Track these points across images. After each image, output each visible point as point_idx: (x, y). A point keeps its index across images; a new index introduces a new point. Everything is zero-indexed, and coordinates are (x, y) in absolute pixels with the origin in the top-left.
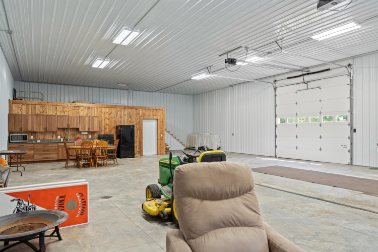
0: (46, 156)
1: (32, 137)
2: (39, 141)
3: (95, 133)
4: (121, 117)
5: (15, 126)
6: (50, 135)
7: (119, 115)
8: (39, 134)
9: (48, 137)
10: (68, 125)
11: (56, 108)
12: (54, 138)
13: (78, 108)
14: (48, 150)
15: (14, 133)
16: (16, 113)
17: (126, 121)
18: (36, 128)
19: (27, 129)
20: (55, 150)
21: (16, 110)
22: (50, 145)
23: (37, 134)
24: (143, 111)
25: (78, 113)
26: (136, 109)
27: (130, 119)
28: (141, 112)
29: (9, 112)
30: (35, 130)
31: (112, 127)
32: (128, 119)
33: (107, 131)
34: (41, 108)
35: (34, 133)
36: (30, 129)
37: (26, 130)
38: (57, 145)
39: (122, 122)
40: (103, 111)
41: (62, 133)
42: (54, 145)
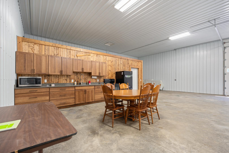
0: (63, 101)
1: (46, 81)
2: (53, 85)
3: (102, 78)
4: (119, 65)
5: (25, 67)
6: (64, 78)
7: (117, 64)
8: (53, 78)
9: (63, 81)
10: (83, 69)
11: (70, 52)
12: (68, 82)
13: (88, 54)
14: (65, 95)
15: (24, 75)
16: (27, 51)
17: (122, 68)
18: (51, 71)
19: (40, 71)
20: (72, 94)
21: (26, 48)
22: (67, 89)
23: (50, 77)
25: (89, 58)
27: (124, 67)
28: (130, 62)
29: (17, 49)
30: (50, 73)
31: (113, 73)
33: (110, 76)
34: (55, 50)
35: (48, 76)
36: (44, 71)
37: (39, 73)
38: (74, 89)
39: (120, 69)
40: (108, 59)
41: (75, 77)
42: (71, 89)
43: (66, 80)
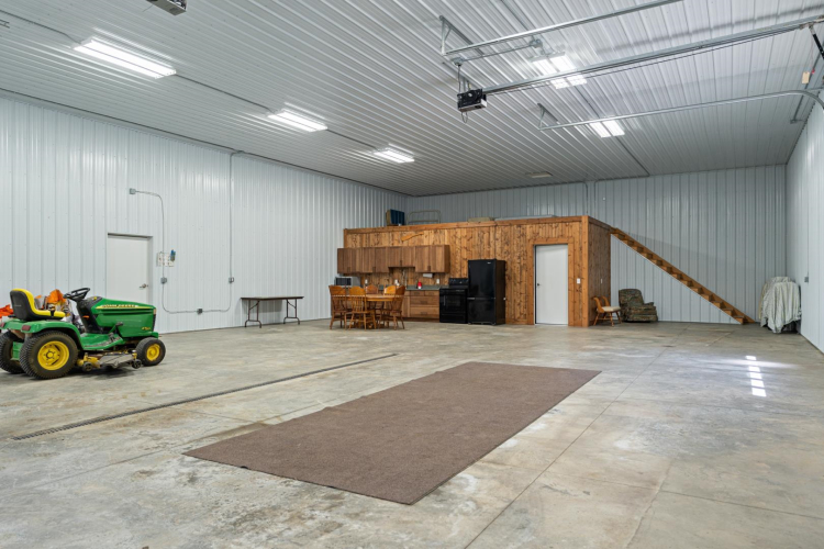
1: (366, 282)
3: (446, 276)
4: (489, 244)
5: (343, 264)
7: (485, 241)
10: (401, 262)
11: (393, 236)
13: (420, 233)
16: (351, 246)
17: (498, 250)
18: (364, 268)
21: (350, 243)
24: (535, 228)
25: (421, 241)
26: (519, 226)
27: (506, 248)
28: (529, 230)
32: (502, 248)
34: (376, 237)
36: (357, 270)
37: (354, 272)
39: (492, 253)
40: (459, 235)
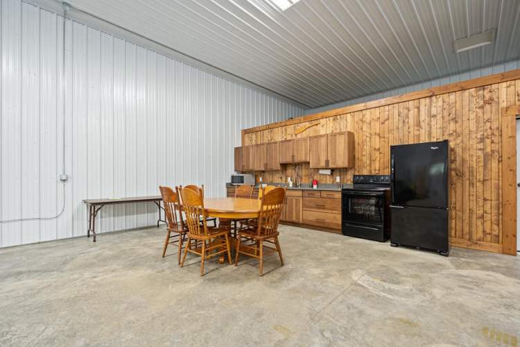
1: (261, 180)
3: (346, 172)
5: (239, 163)
6: (279, 175)
7: (412, 121)
8: (267, 175)
9: (277, 179)
10: (293, 157)
11: (286, 130)
12: (284, 181)
13: (316, 122)
18: (257, 166)
25: (317, 131)
27: (452, 126)
29: (242, 145)
34: (269, 134)
37: (248, 169)
40: (368, 118)
43: (281, 178)
